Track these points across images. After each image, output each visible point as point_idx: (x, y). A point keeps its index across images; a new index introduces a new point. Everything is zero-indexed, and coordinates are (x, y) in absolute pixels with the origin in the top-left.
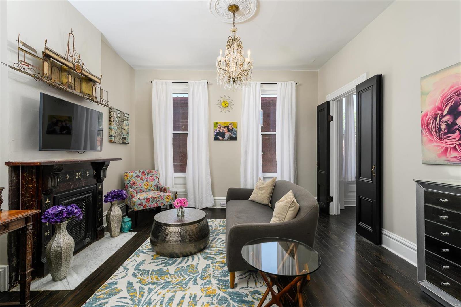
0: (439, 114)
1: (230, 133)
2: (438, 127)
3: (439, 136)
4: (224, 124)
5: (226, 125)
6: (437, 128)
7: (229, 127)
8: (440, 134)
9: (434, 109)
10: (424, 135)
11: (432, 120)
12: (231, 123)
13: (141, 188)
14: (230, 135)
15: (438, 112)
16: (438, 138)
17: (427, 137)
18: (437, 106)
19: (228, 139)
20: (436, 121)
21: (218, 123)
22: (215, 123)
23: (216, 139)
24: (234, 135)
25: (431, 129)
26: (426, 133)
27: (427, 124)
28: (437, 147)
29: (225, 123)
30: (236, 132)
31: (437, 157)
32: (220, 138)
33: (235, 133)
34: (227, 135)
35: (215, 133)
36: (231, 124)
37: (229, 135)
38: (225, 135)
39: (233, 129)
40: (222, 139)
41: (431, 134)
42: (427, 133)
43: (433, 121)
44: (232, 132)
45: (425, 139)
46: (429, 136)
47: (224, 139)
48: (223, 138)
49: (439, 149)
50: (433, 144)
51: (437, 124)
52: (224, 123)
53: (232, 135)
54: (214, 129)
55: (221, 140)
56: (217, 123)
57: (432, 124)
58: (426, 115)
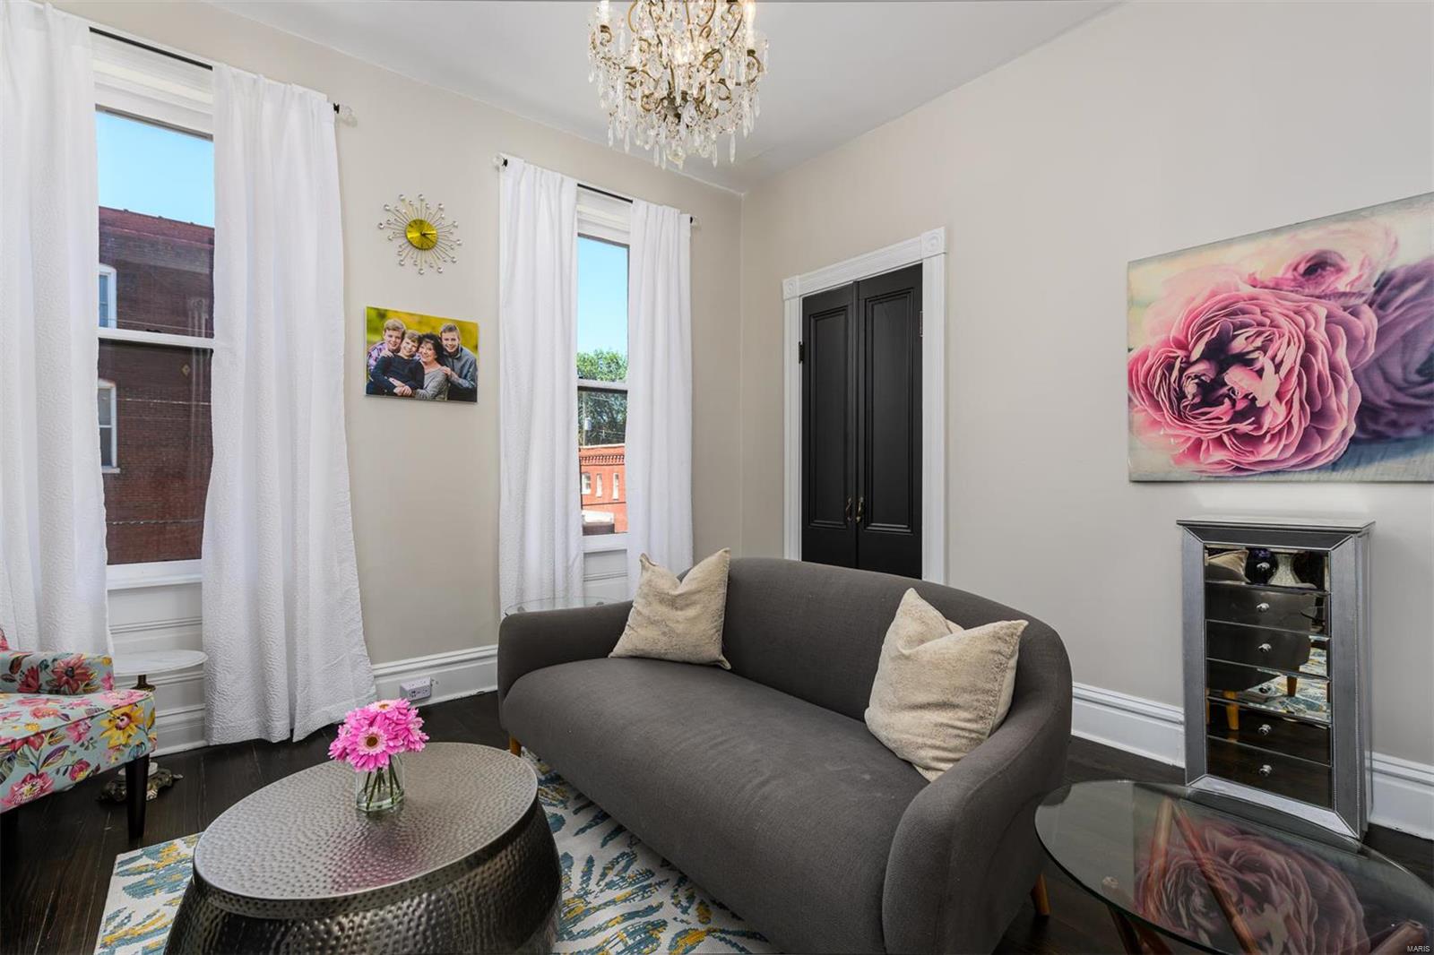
0: (1179, 359)
1: (445, 368)
2: (1175, 389)
3: (1179, 411)
4: (420, 323)
5: (426, 331)
6: (1172, 392)
7: (444, 342)
8: (1181, 406)
9: (1166, 343)
10: (1136, 409)
11: (1159, 372)
12: (449, 324)
14: (447, 378)
15: (1174, 352)
16: (1176, 417)
17: (1144, 412)
18: (1173, 337)
19: (440, 393)
20: (1170, 375)
21: (389, 315)
22: (374, 314)
23: (378, 387)
24: (465, 378)
25: (1157, 394)
26: (1141, 404)
27: (1146, 379)
28: (1172, 440)
29: (422, 320)
30: (476, 369)
31: (1172, 462)
32: (400, 387)
33: (470, 371)
34: (434, 374)
35: (373, 362)
36: (451, 329)
37: (440, 378)
38: (424, 374)
39: (459, 350)
40: (407, 390)
41: (1157, 407)
42: (1146, 405)
43: (1164, 373)
44: (458, 365)
45: (1140, 418)
46: (1151, 411)
47: (419, 390)
48: (414, 388)
49: (1178, 443)
50: (1162, 433)
51: (1174, 382)
52: (417, 319)
53: (456, 376)
54: (369, 343)
55: (403, 396)
56: (382, 315)
57: (1161, 381)
58: (1144, 357)
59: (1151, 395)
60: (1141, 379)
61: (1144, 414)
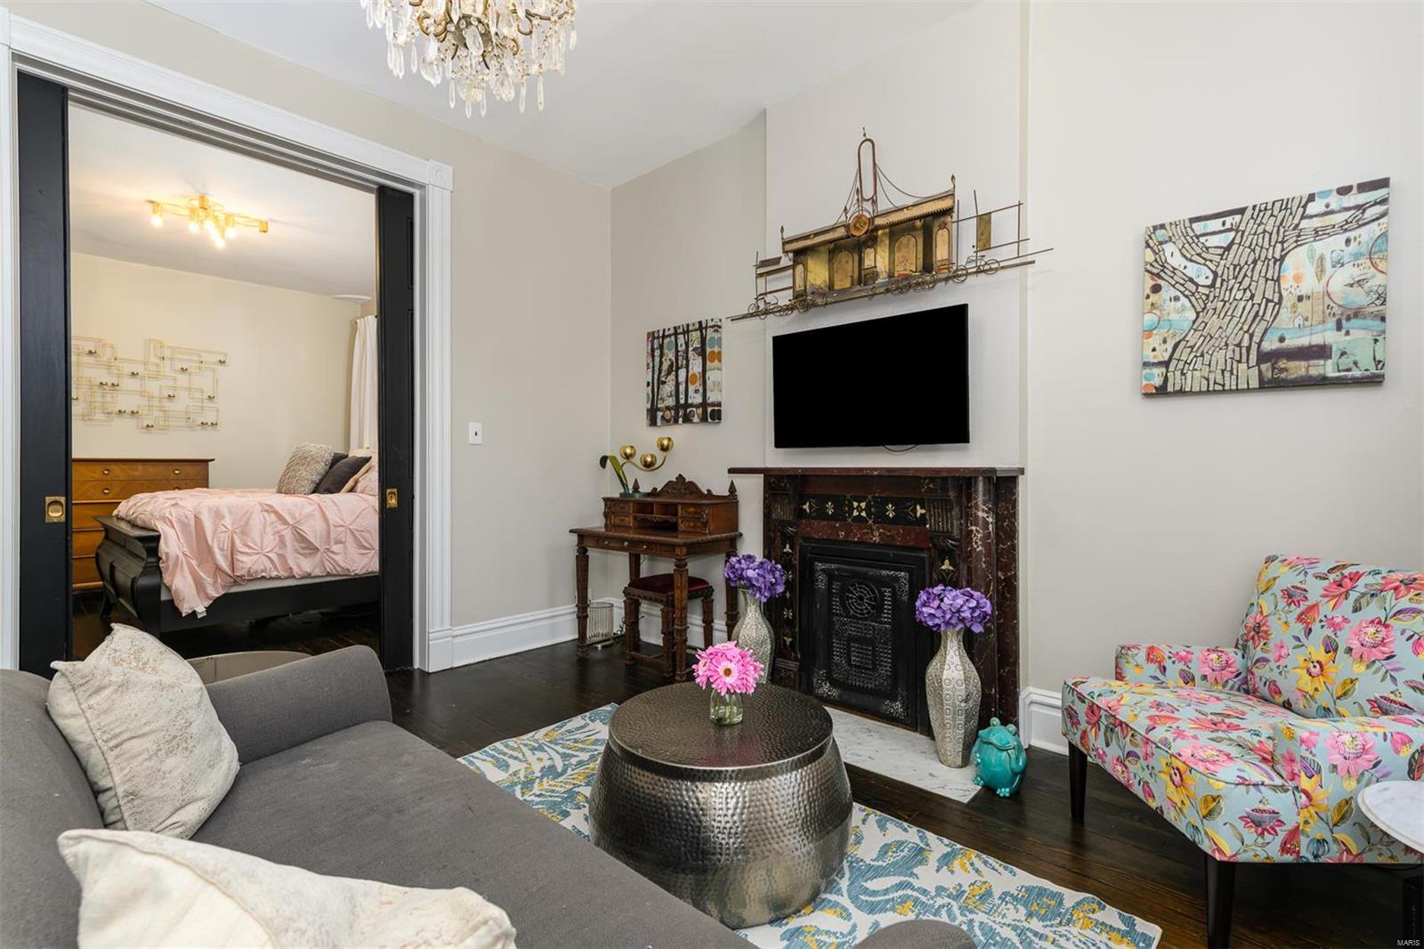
13: (1275, 676)
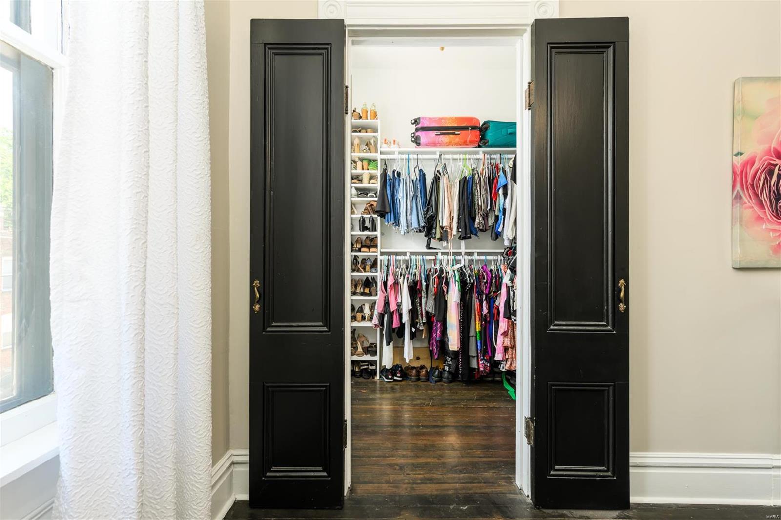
0: (778, 167)
3: (777, 210)
6: (772, 193)
8: (778, 206)
9: (768, 152)
10: (744, 206)
11: (763, 176)
15: (775, 161)
16: (775, 215)
18: (774, 148)
20: (771, 179)
25: (761, 194)
26: (749, 202)
27: (753, 181)
28: (771, 233)
31: (771, 252)
41: (761, 205)
42: (753, 202)
43: (766, 177)
46: (756, 208)
49: (775, 236)
50: (764, 227)
51: (774, 186)
57: (764, 184)
58: (751, 161)
59: (756, 195)
60: (750, 181)
61: (750, 210)
